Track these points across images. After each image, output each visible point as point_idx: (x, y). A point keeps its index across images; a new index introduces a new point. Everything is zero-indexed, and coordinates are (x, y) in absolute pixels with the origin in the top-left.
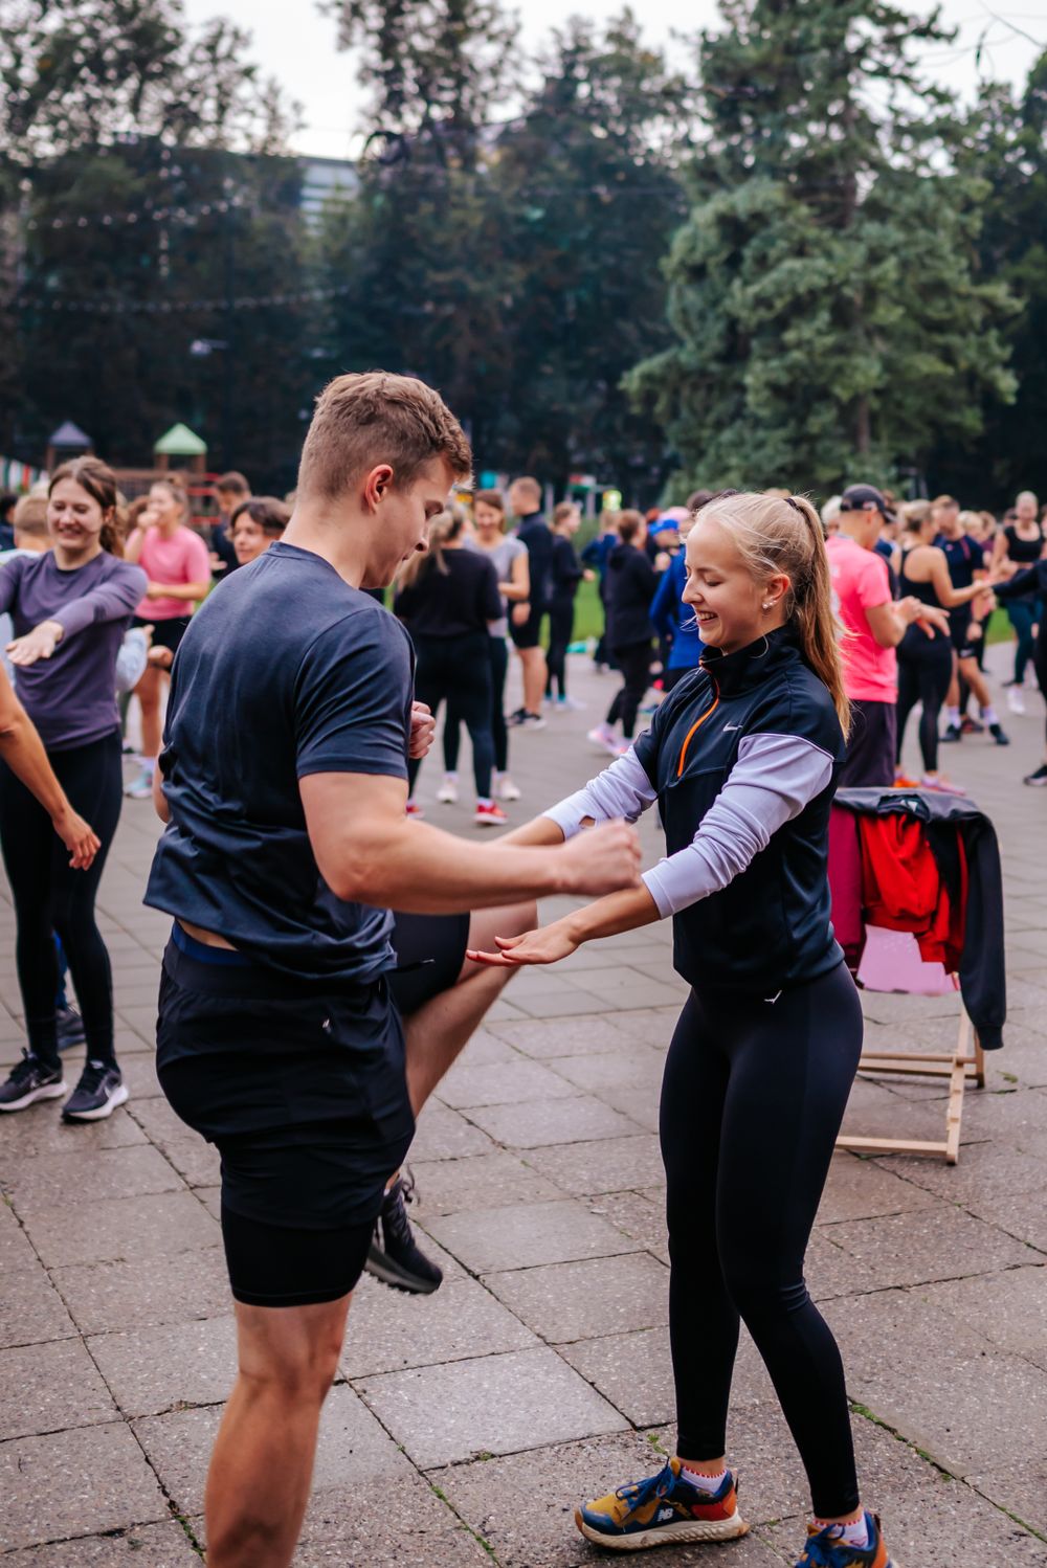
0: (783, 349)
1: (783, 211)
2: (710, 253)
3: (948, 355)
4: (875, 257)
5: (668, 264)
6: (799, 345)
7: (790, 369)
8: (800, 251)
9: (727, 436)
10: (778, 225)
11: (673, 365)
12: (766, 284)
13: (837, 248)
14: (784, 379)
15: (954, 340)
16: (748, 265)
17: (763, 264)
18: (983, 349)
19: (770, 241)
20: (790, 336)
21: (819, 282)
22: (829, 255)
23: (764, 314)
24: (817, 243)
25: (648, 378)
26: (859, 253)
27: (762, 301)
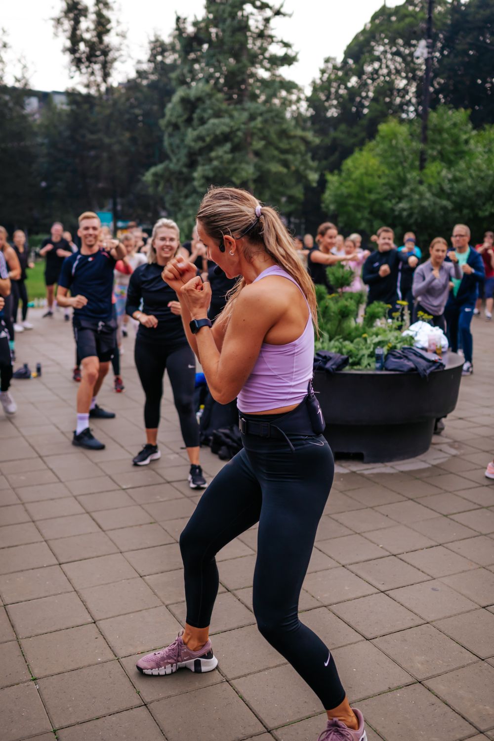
0: (210, 160)
1: (210, 96)
2: (179, 116)
3: (286, 164)
4: (252, 118)
5: (163, 122)
6: (217, 158)
7: (214, 169)
8: (218, 114)
9: (189, 201)
10: (208, 102)
11: (167, 169)
12: (202, 130)
13: (236, 114)
14: (211, 174)
15: (290, 157)
16: (196, 122)
17: (203, 122)
18: (304, 162)
19: (204, 110)
20: (213, 154)
21: (226, 129)
22: (231, 117)
23: (200, 144)
24: (226, 111)
25: (155, 175)
26: (245, 115)
27: (200, 138)
